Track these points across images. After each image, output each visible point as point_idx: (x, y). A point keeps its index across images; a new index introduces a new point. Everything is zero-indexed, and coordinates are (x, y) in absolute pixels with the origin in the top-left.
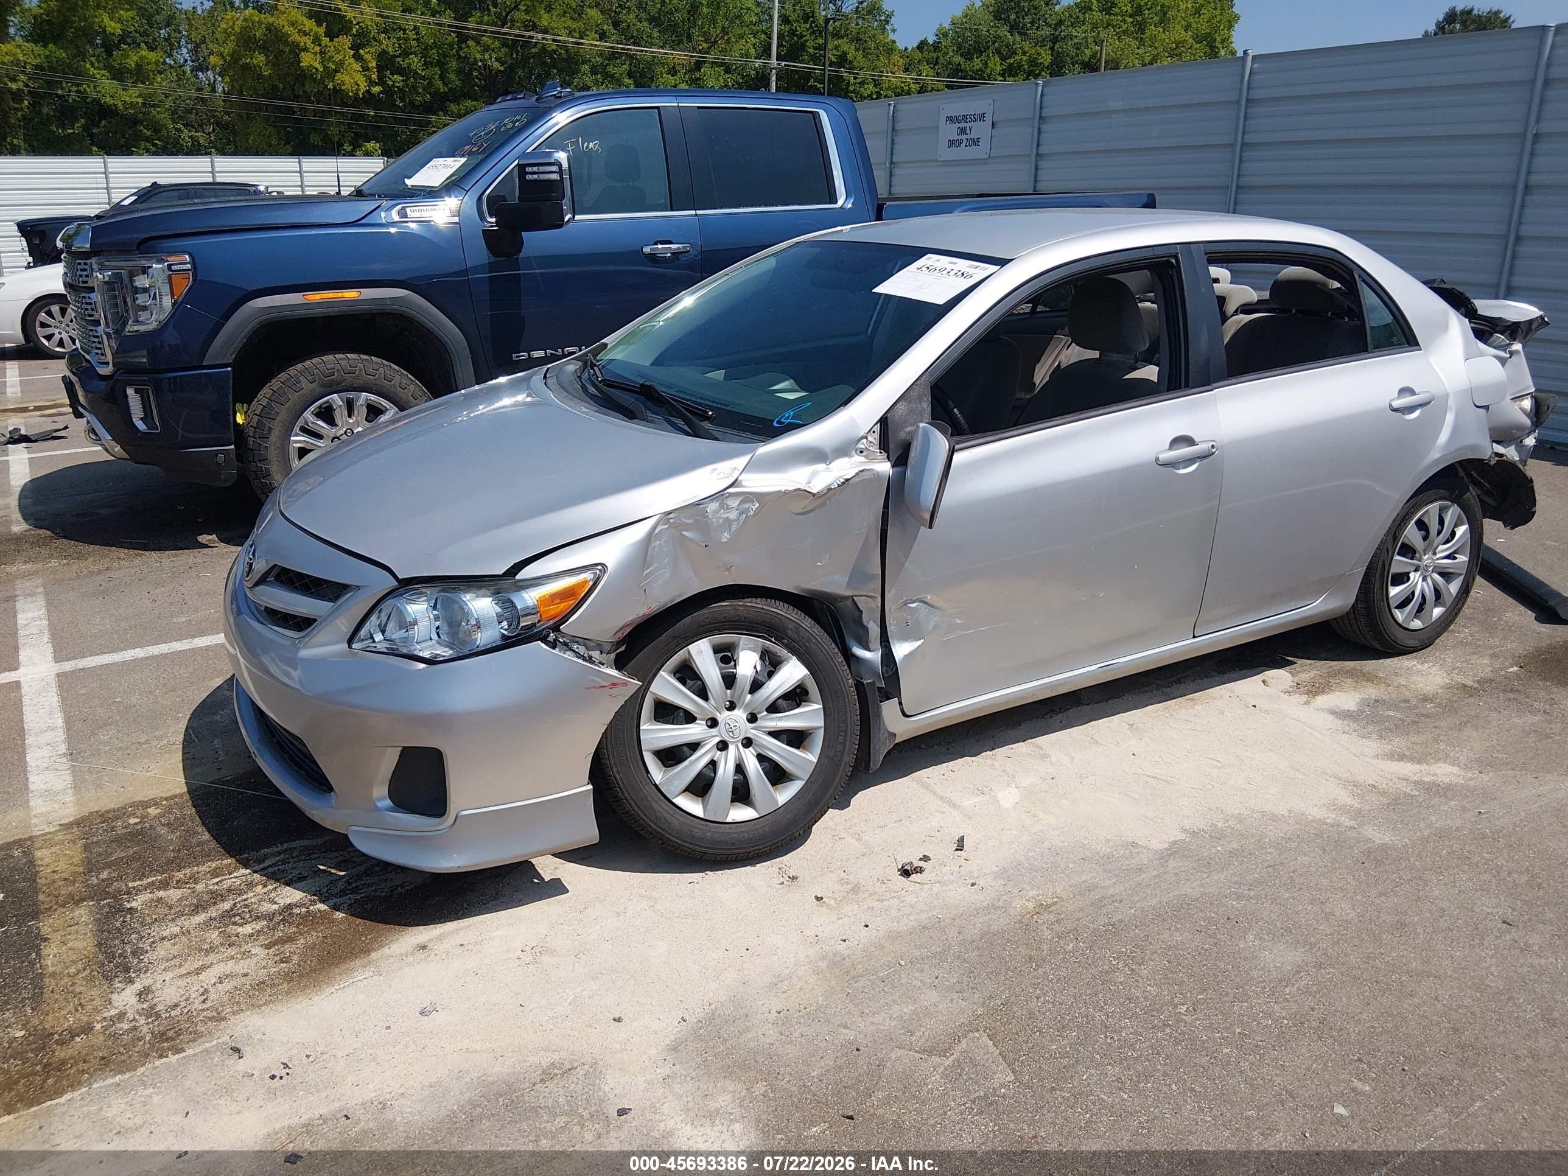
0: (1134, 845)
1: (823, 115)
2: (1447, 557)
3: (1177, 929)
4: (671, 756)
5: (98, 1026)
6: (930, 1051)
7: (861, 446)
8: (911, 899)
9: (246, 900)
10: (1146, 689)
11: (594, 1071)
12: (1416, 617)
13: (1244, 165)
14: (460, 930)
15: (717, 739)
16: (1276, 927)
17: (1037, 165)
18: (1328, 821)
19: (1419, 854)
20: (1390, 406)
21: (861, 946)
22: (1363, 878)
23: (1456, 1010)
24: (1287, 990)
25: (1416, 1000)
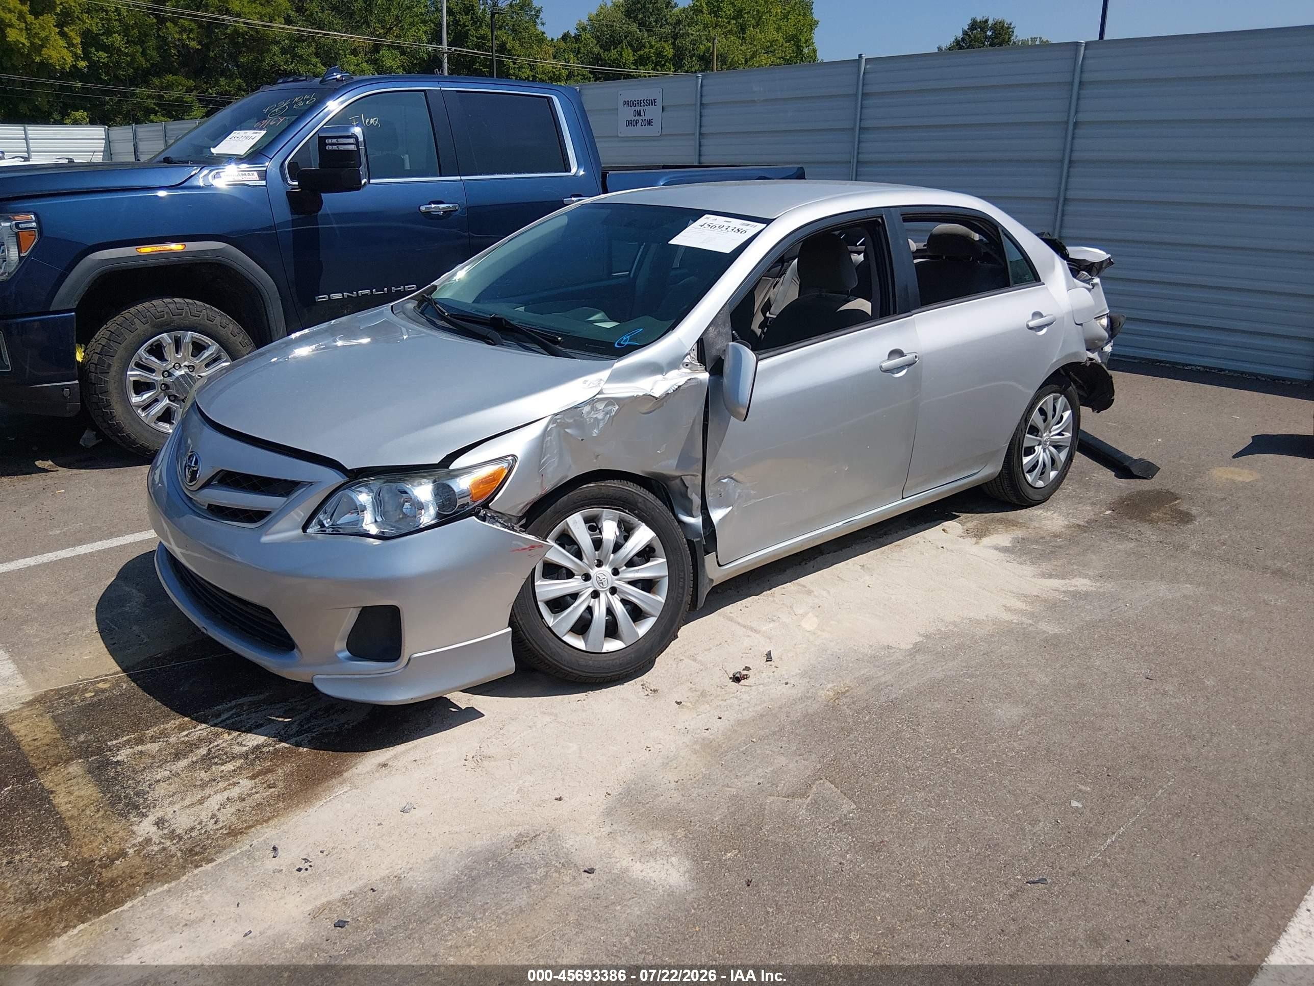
0: (888, 647)
1: (555, 99)
2: (1059, 434)
3: (935, 700)
4: (559, 604)
5: (131, 851)
6: (793, 795)
7: (686, 360)
8: (745, 697)
9: (218, 745)
10: (865, 540)
11: (553, 836)
12: (1040, 479)
13: (862, 145)
14: (410, 749)
15: (591, 590)
16: (1000, 693)
17: (700, 142)
18: (1015, 621)
19: (1080, 638)
20: (1028, 325)
21: (720, 732)
22: (1047, 657)
23: (1131, 736)
24: (1019, 733)
25: (1105, 732)
